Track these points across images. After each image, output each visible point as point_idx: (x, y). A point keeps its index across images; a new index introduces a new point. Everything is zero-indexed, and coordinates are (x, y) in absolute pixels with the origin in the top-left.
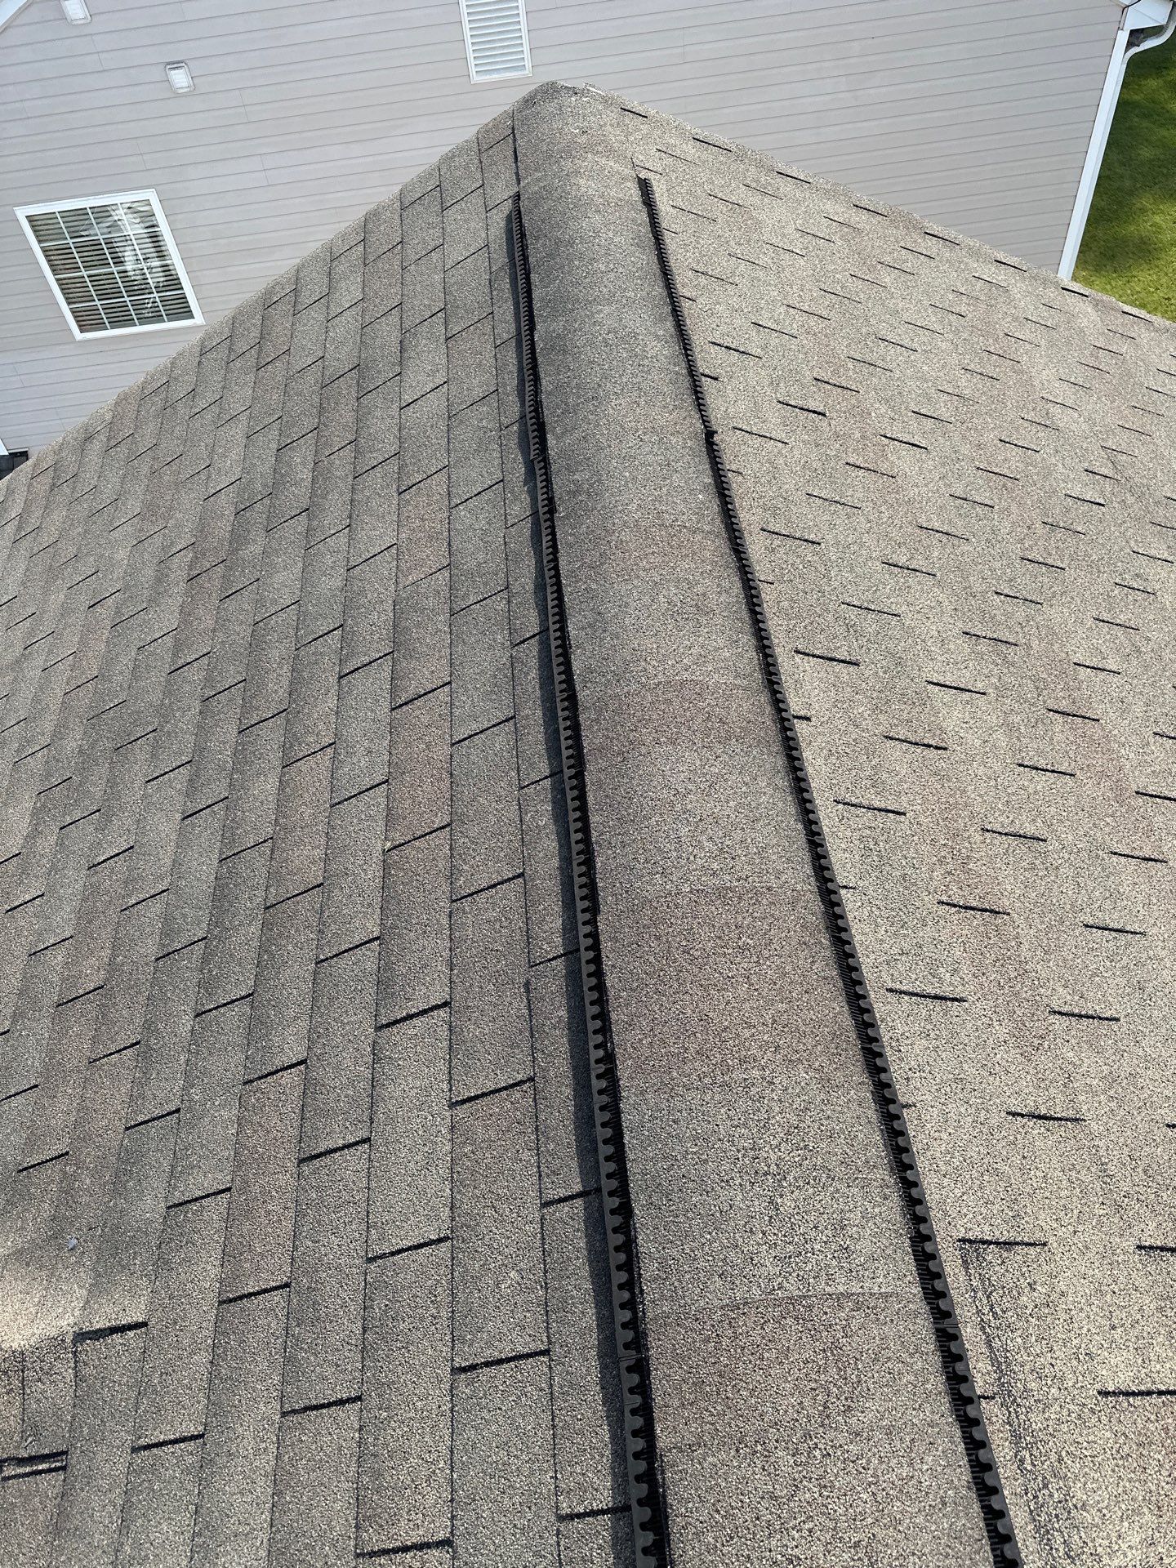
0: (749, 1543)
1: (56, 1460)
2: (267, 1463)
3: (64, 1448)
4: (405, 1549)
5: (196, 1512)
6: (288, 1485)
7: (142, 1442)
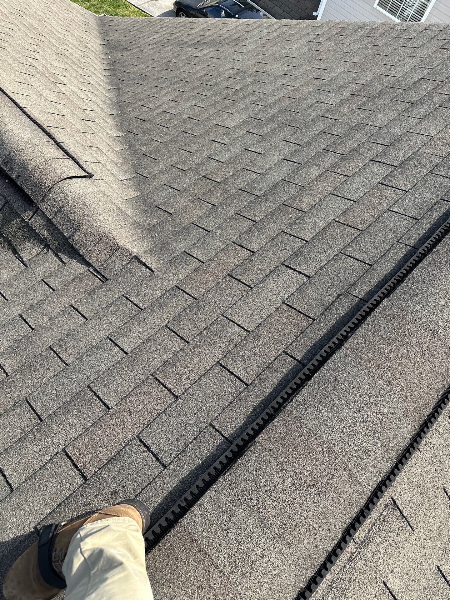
0: (256, 488)
1: (104, 279)
2: (151, 332)
3: (108, 278)
4: (165, 387)
5: (124, 324)
6: (151, 342)
7: (127, 296)
